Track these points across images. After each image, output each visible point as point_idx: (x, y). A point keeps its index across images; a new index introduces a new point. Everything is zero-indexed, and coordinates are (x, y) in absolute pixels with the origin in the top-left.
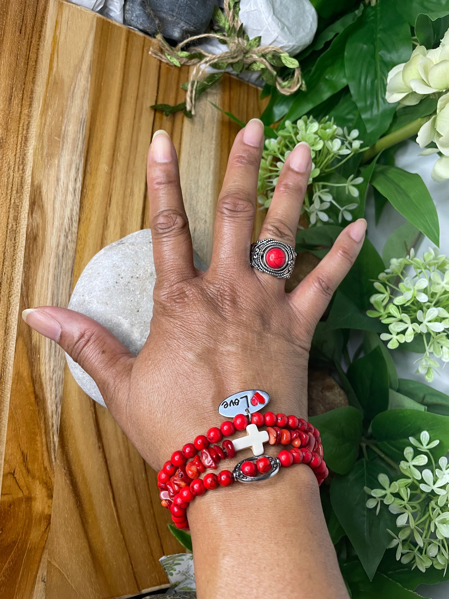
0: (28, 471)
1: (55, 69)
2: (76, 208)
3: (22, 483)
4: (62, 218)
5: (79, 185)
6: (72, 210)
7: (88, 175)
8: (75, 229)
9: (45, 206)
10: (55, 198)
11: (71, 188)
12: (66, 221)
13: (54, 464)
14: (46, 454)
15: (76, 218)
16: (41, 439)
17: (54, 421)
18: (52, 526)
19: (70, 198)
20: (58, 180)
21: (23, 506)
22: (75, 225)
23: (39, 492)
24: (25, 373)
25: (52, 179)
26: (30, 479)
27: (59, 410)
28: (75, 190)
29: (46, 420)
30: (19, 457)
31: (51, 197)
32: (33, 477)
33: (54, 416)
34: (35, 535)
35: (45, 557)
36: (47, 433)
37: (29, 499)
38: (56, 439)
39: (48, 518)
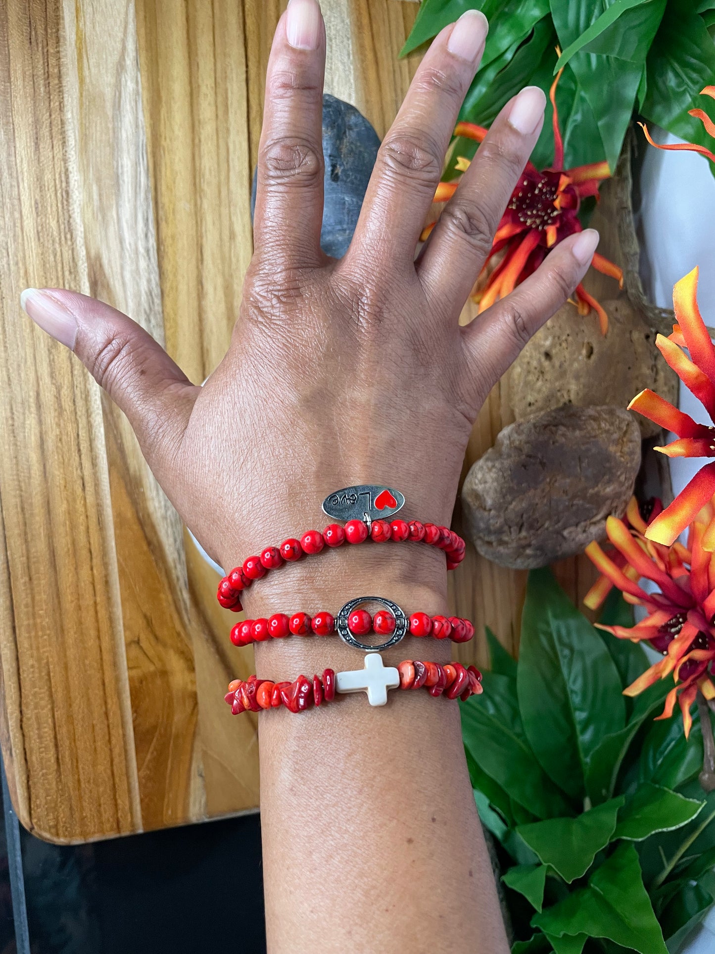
0: (157, 638)
1: (88, 80)
2: (155, 277)
3: (151, 653)
4: (138, 295)
5: (152, 241)
6: (149, 281)
7: (163, 225)
8: (158, 308)
9: (111, 282)
10: (122, 268)
11: (142, 250)
12: (144, 298)
13: (189, 627)
14: (175, 616)
15: (156, 291)
16: (166, 597)
17: (179, 573)
18: (201, 707)
19: (143, 264)
20: (121, 241)
21: (159, 681)
22: (157, 301)
23: (176, 664)
24: (129, 514)
25: (114, 244)
26: (160, 648)
27: (183, 558)
28: (148, 251)
29: (168, 573)
30: (141, 622)
31: (117, 269)
32: (165, 645)
33: (179, 567)
34: (179, 717)
35: (198, 745)
36: (172, 589)
37: (164, 673)
38: (186, 595)
39: (194, 696)
